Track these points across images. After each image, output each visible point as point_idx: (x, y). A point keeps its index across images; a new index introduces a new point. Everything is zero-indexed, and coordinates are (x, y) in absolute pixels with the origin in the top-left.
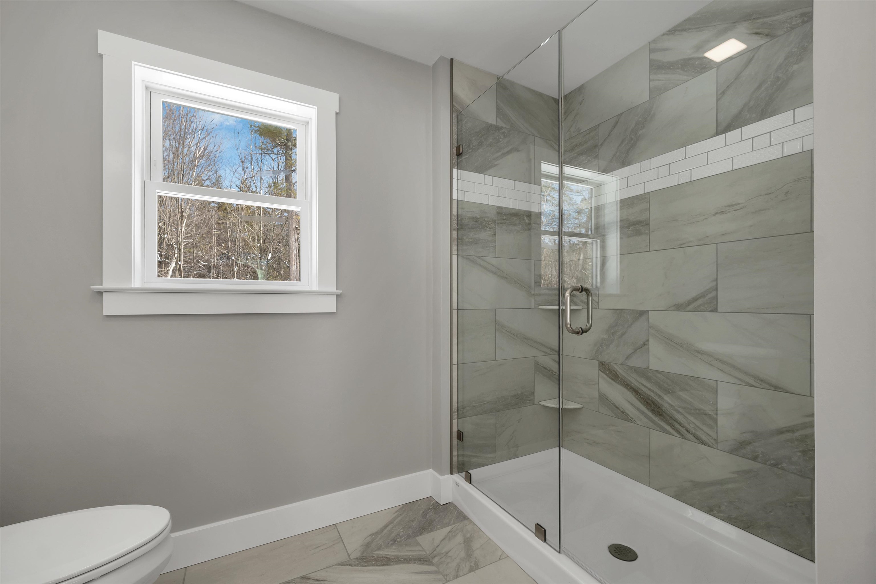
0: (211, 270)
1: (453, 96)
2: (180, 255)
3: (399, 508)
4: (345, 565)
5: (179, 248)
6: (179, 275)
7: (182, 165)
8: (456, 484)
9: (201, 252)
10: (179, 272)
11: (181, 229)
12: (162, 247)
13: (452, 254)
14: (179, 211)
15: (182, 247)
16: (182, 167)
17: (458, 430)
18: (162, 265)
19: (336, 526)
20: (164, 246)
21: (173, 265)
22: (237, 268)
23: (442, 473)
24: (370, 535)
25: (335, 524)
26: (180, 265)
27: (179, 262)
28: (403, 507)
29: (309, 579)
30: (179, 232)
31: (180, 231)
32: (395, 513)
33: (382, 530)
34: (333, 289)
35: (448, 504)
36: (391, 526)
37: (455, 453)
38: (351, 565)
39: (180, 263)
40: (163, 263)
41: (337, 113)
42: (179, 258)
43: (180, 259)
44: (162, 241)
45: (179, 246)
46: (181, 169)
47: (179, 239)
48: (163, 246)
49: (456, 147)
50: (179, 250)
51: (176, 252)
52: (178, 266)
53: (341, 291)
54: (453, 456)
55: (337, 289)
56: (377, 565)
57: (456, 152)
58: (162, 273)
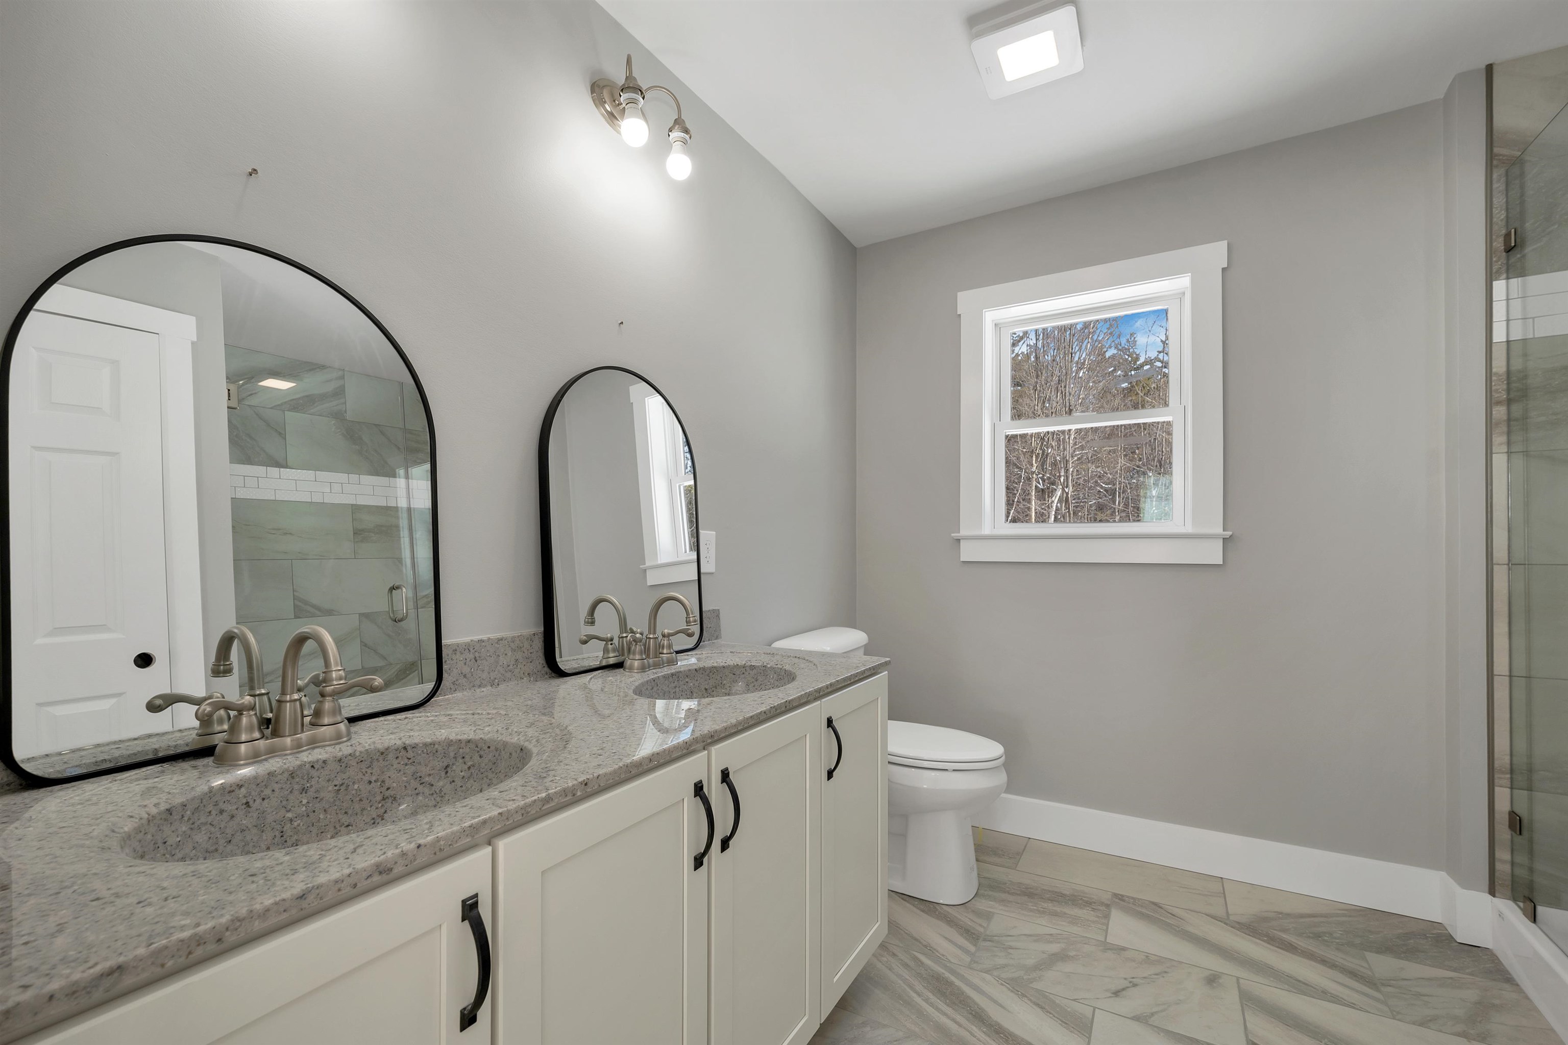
0: (1116, 498)
1: (1494, 137)
2: (1067, 477)
3: (1354, 907)
4: (1217, 920)
5: (1066, 467)
6: (1066, 508)
7: (1070, 340)
8: (1500, 915)
9: (1102, 468)
10: (1066, 504)
11: (1069, 438)
12: (1045, 467)
13: (1491, 453)
14: (1065, 409)
15: (1069, 465)
16: (1070, 342)
17: (1513, 812)
18: (1046, 495)
19: (1222, 880)
20: (1048, 465)
21: (1059, 493)
22: (1157, 491)
23: (1465, 883)
24: (1275, 912)
25: (1222, 878)
26: (1067, 494)
27: (1065, 489)
28: (1361, 910)
29: (1161, 908)
30: (1067, 442)
31: (1067, 440)
32: (1339, 910)
33: (1302, 916)
34: (1219, 530)
35: (1479, 948)
36: (1322, 919)
37: (1503, 855)
38: (1225, 923)
39: (1067, 490)
40: (1047, 491)
41: (1224, 269)
42: (1066, 483)
43: (1067, 485)
44: (1044, 459)
45: (1067, 465)
46: (1069, 346)
47: (1067, 454)
48: (1046, 465)
49: (1503, 236)
50: (1067, 471)
51: (1062, 474)
52: (1065, 495)
53: (1230, 533)
54: (1496, 860)
55: (1223, 531)
56: (1268, 943)
57: (1505, 245)
58: (1043, 507)
